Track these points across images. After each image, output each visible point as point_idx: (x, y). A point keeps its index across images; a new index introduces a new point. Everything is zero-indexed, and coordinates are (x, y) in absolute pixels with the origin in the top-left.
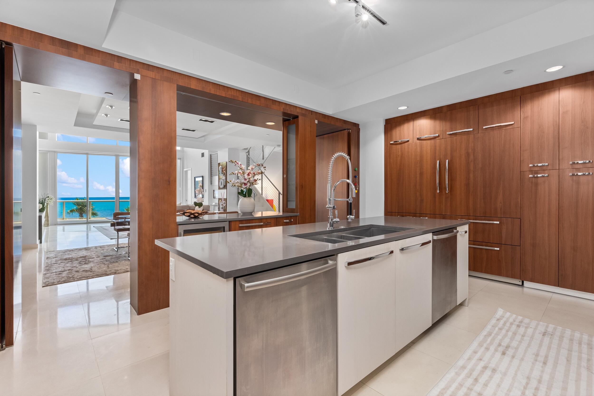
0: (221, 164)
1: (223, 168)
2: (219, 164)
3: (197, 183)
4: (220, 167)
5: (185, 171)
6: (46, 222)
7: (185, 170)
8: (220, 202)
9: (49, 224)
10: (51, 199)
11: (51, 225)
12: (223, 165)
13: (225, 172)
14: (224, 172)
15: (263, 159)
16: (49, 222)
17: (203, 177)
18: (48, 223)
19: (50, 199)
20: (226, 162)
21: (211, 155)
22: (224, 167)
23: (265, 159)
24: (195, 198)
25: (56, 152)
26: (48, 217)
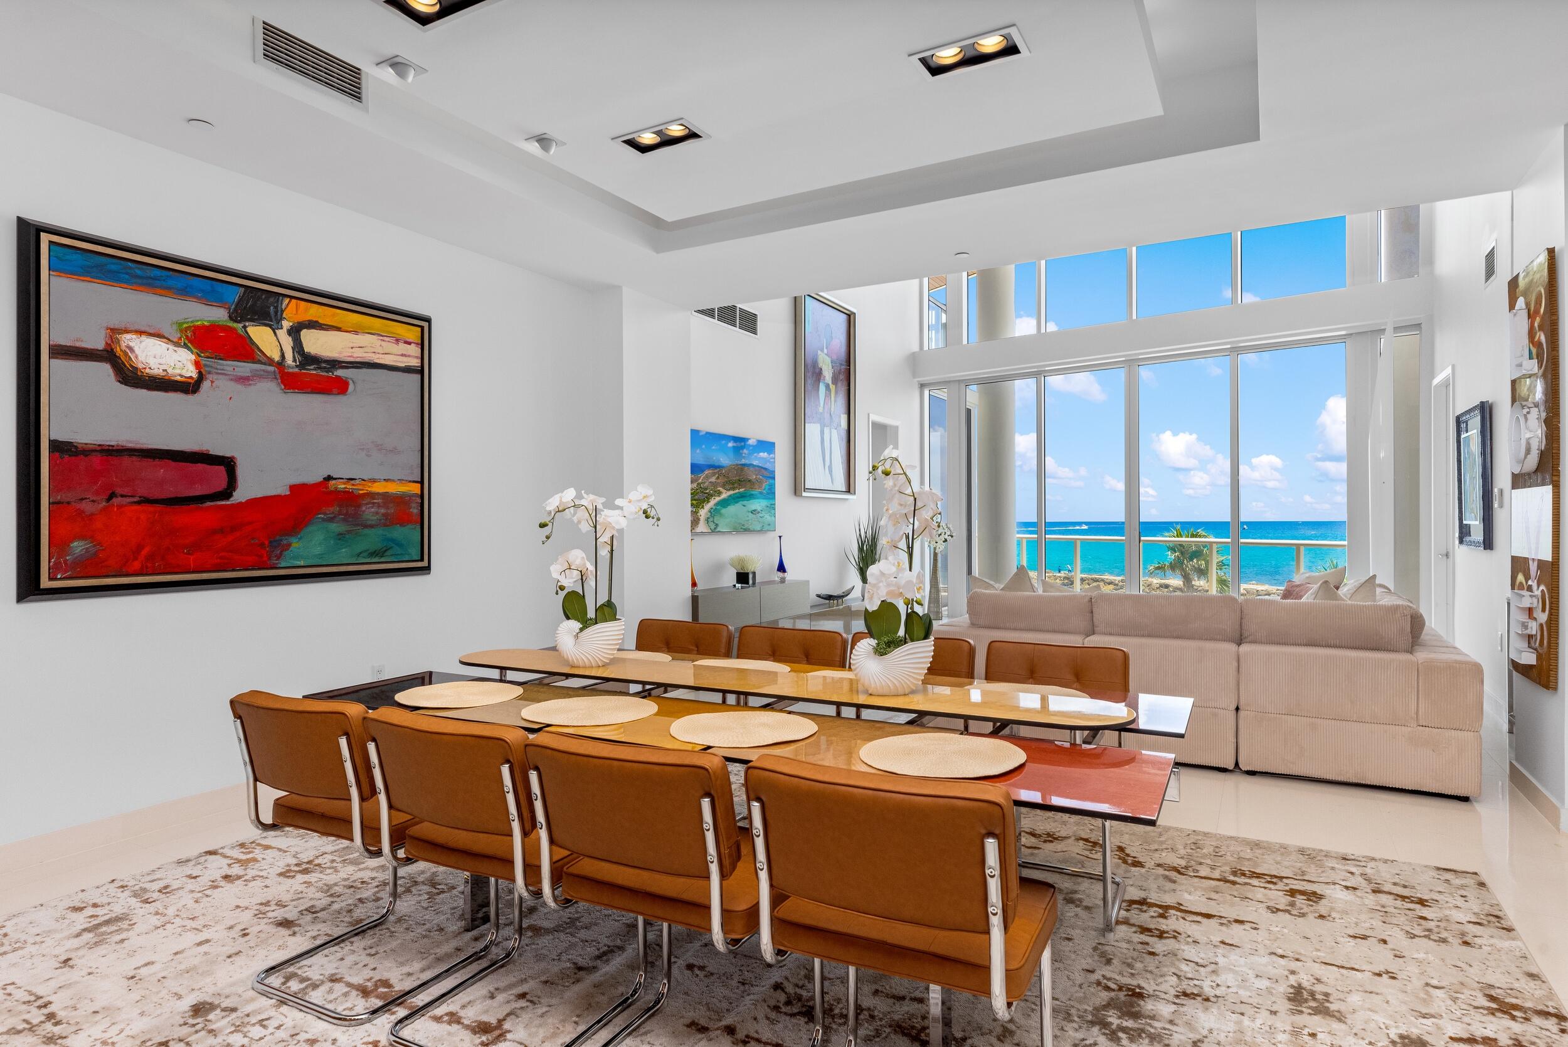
0: (1521, 283)
1: (1532, 310)
2: (1513, 288)
3: (1465, 458)
4: (1521, 303)
12: (1530, 284)
13: (1543, 338)
14: (1540, 344)
17: (1485, 409)
20: (1543, 258)
22: (1538, 301)
24: (1461, 542)
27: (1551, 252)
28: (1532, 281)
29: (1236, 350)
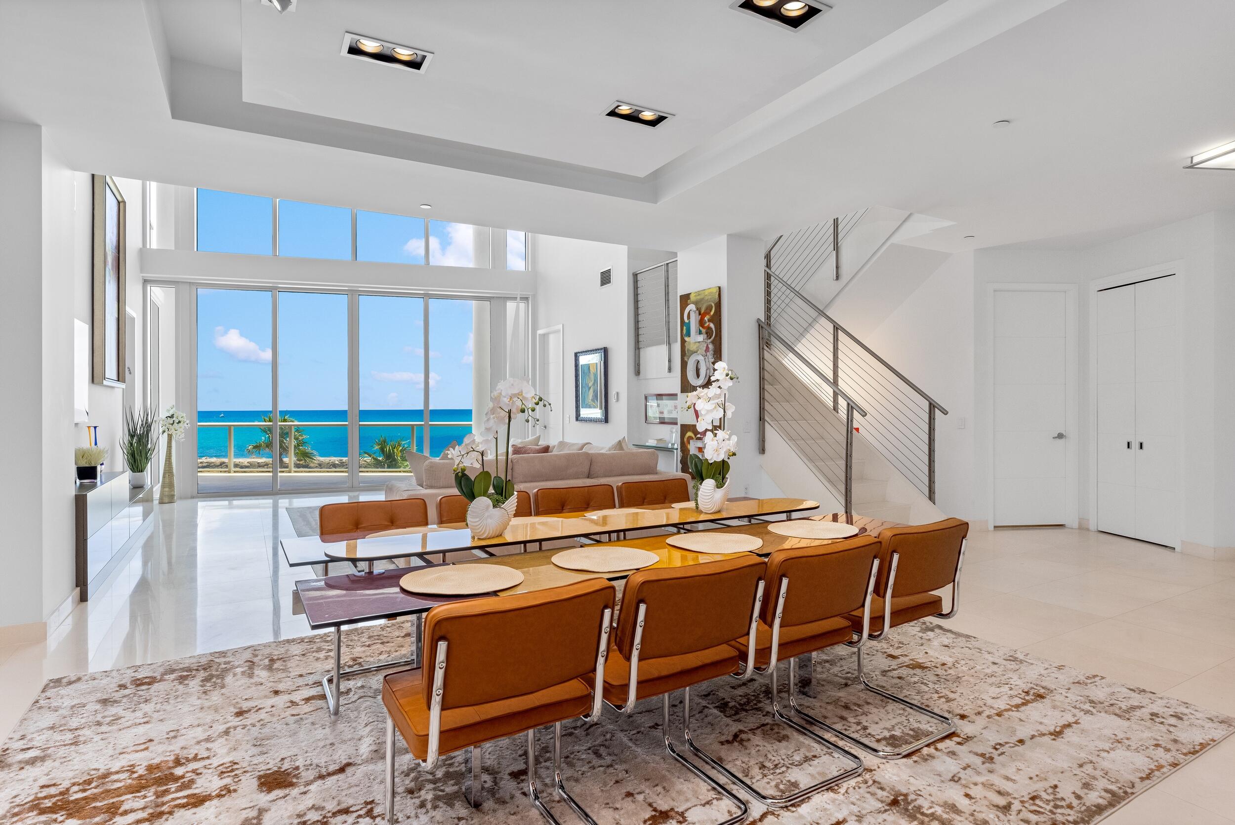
0: (693, 298)
1: (702, 311)
2: (685, 299)
3: (583, 372)
4: (691, 307)
5: (539, 334)
6: (167, 489)
7: (540, 332)
8: (690, 438)
9: (173, 496)
10: (179, 422)
11: (181, 498)
12: (701, 300)
13: (712, 325)
14: (709, 328)
15: (837, 278)
16: (174, 491)
17: (605, 351)
18: (172, 493)
19: (175, 424)
20: (715, 290)
21: (637, 275)
22: (709, 308)
23: (845, 277)
24: (577, 419)
25: (193, 283)
26: (173, 475)
27: (720, 288)
28: (703, 299)
29: (427, 296)
